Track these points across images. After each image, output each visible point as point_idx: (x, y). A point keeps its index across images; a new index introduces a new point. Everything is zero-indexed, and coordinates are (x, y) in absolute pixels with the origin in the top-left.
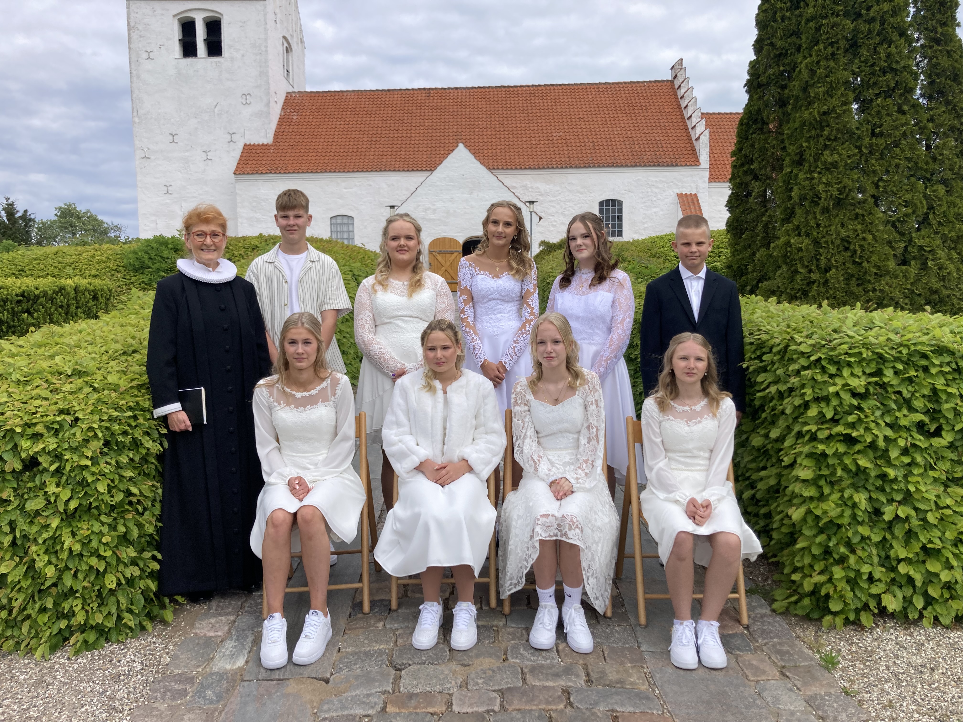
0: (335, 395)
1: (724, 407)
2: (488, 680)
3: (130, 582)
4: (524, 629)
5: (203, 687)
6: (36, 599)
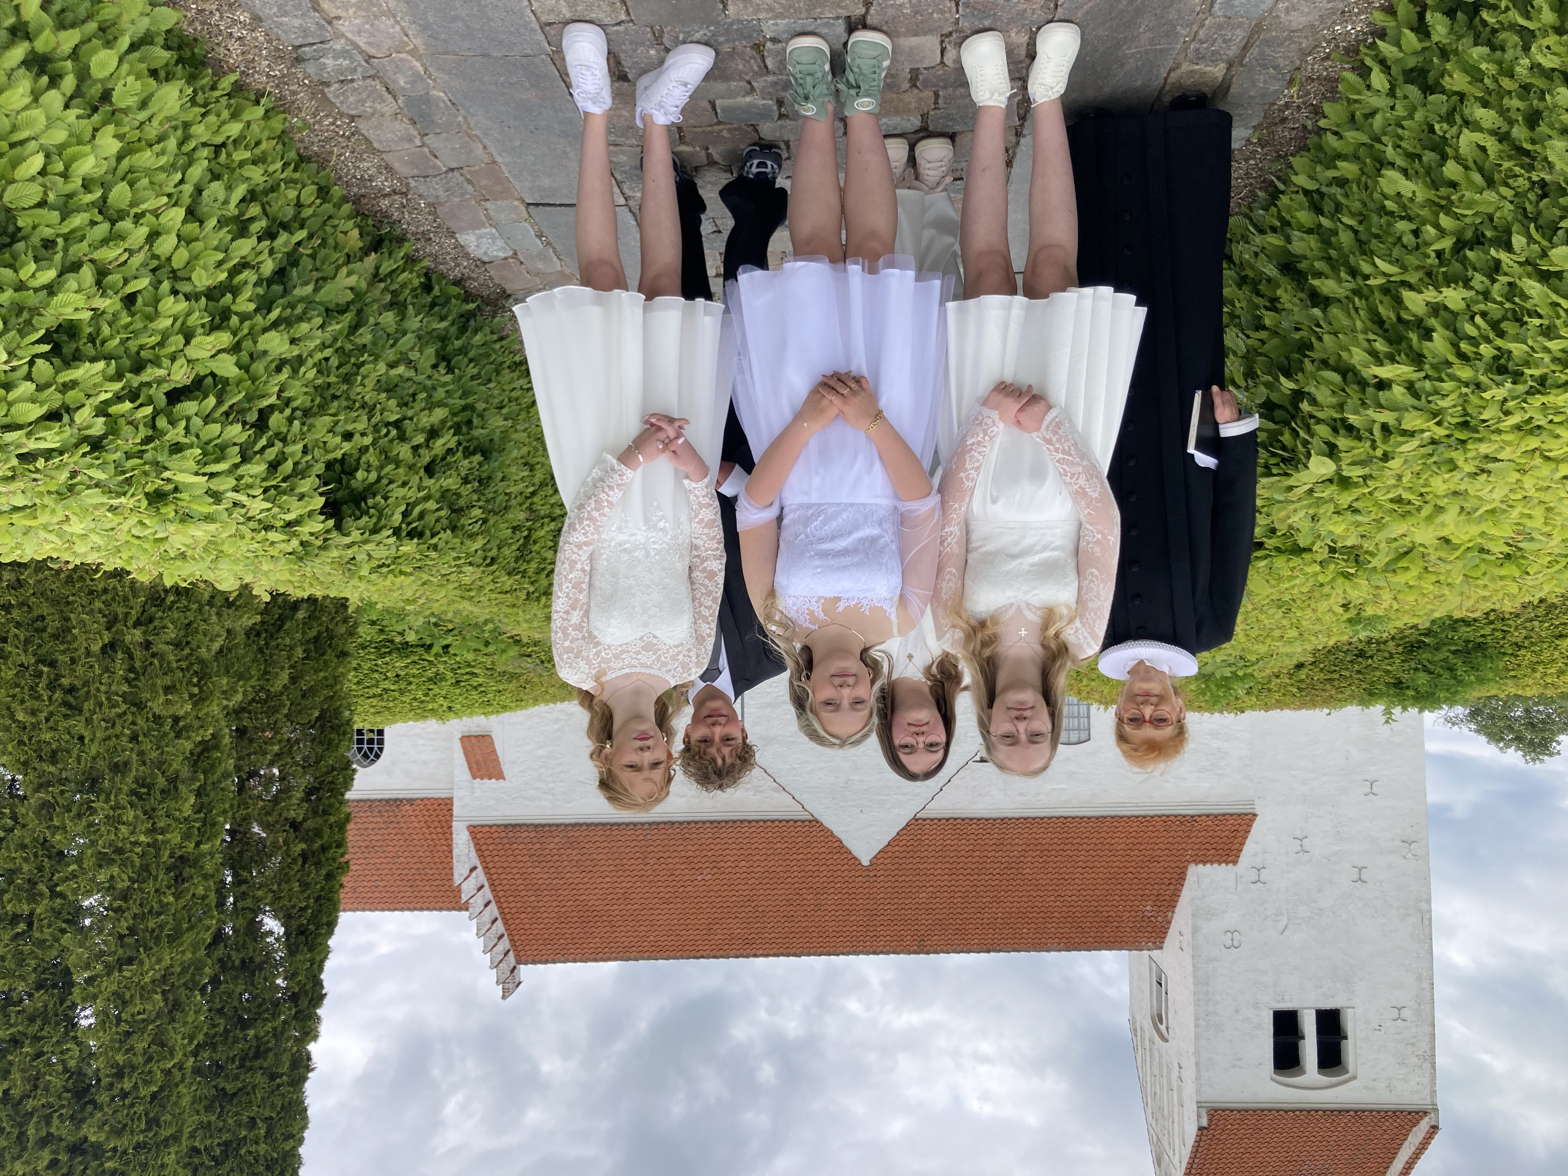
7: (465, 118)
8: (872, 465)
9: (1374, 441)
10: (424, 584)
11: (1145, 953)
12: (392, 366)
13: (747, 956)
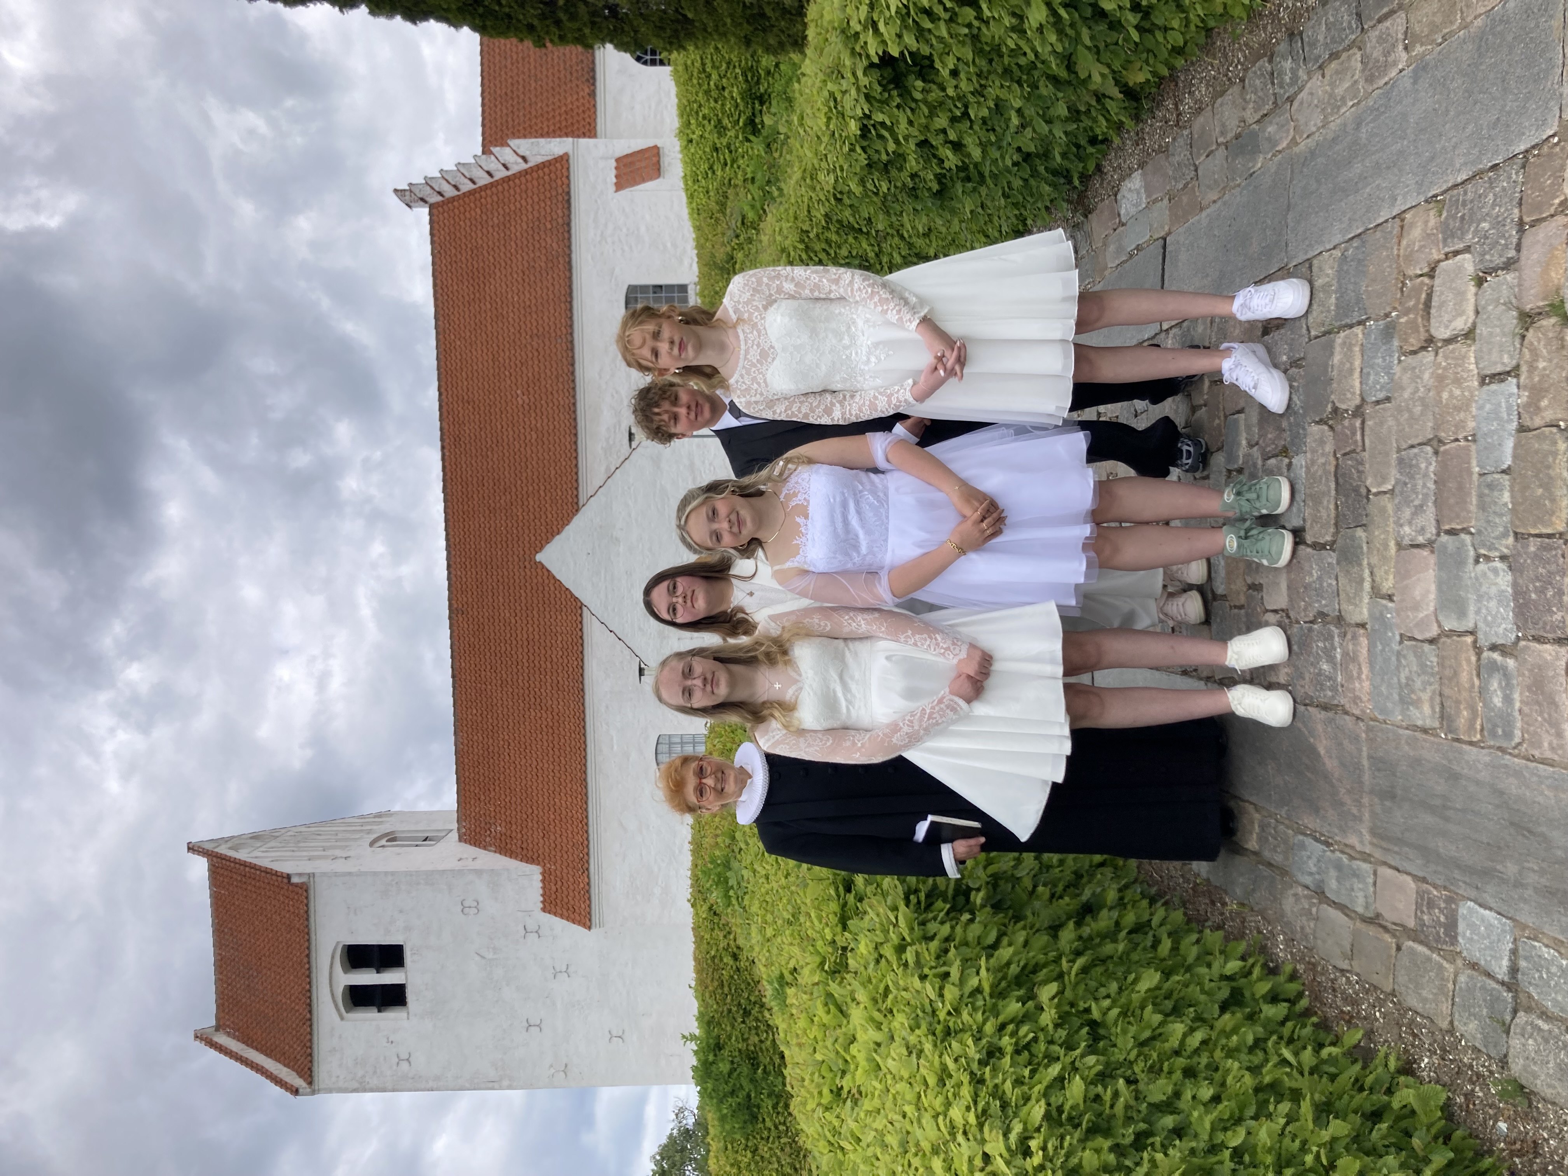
7: (1239, 185)
8: (920, 547)
9: (936, 968)
10: (818, 137)
11: (455, 826)
12: (1019, 111)
13: (442, 440)
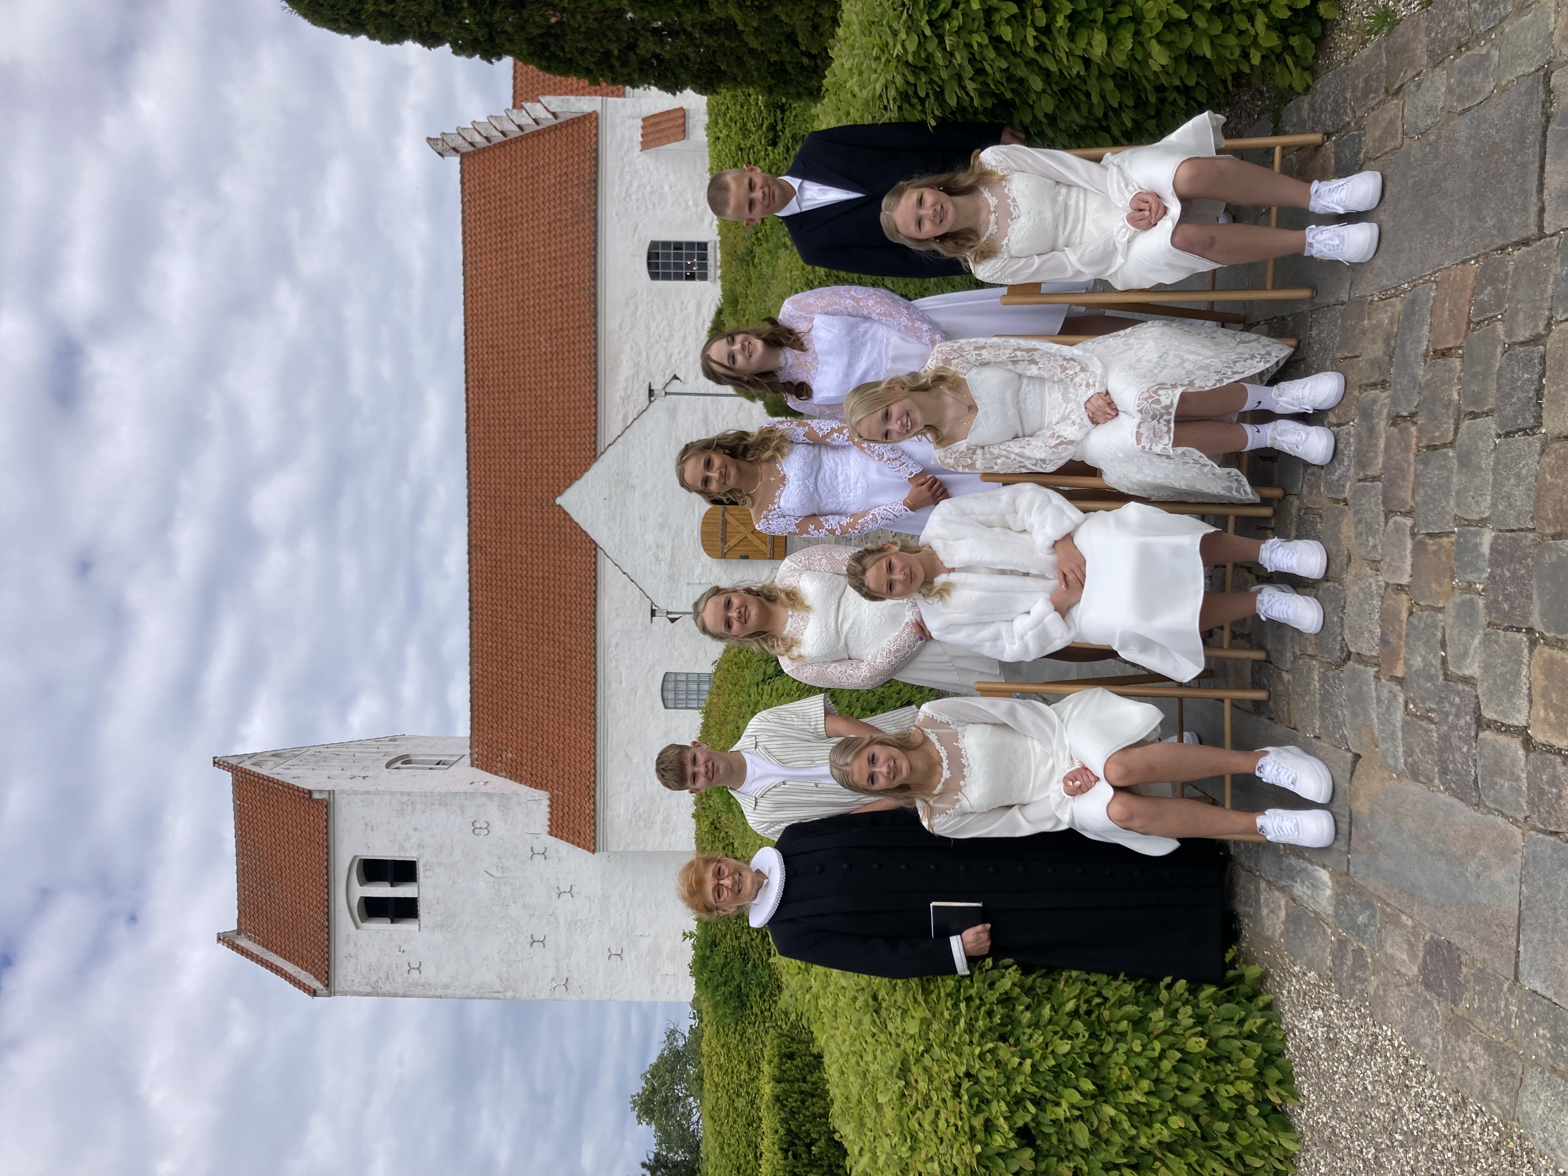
0: (948, 723)
1: (994, 163)
2: (1371, 530)
3: (1201, 1020)
4: (1305, 470)
5: (1353, 927)
6: (1215, 1144)
11: (468, 751)
